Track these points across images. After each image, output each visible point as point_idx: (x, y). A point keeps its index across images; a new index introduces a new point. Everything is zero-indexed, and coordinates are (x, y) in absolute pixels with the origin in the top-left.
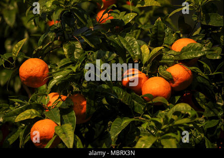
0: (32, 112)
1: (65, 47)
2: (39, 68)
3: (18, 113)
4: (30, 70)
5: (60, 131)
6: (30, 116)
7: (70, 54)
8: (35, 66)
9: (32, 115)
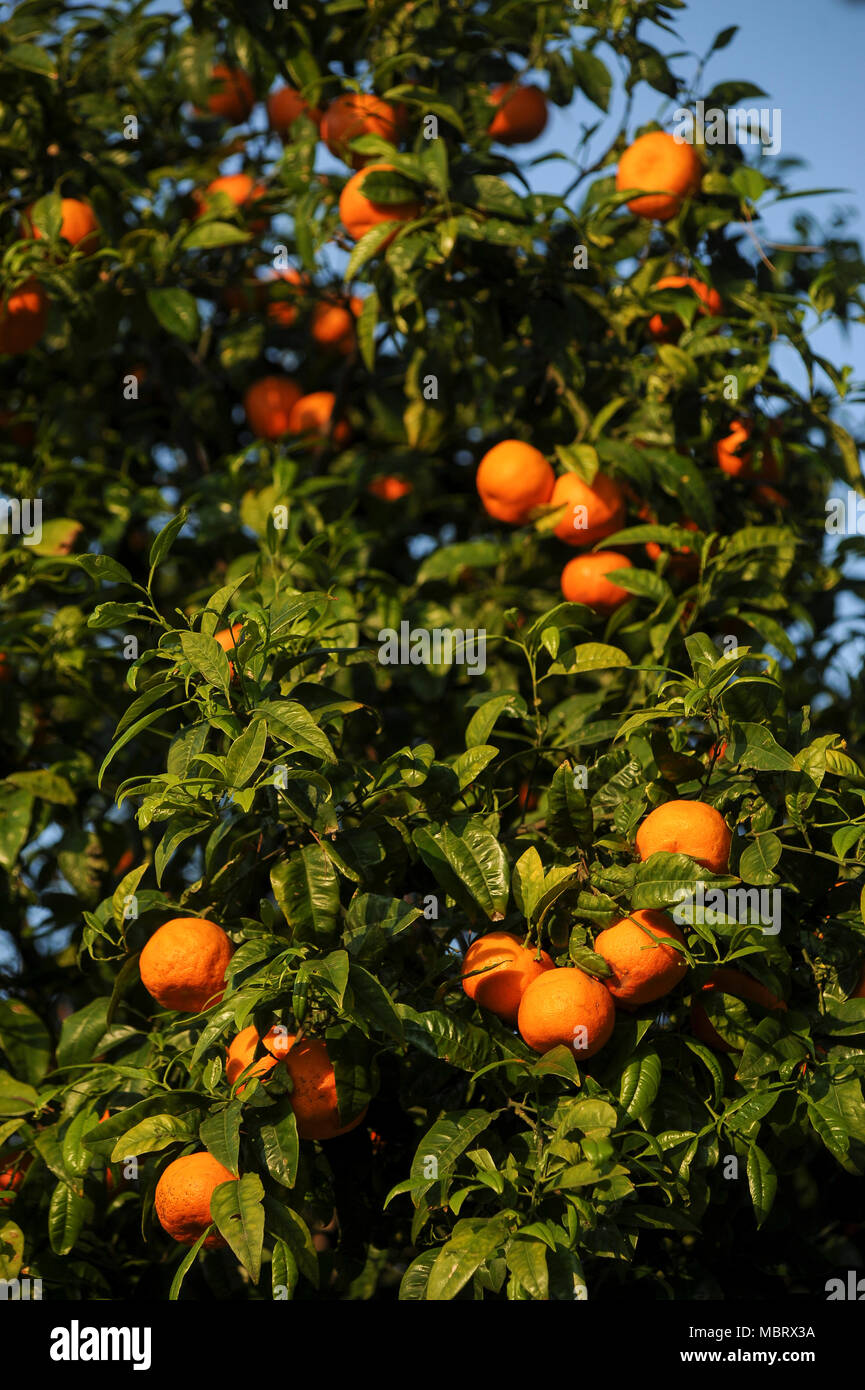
0: (161, 1124)
1: (276, 876)
2: (192, 958)
3: (122, 1129)
4: (166, 968)
5: (224, 1210)
6: (151, 1143)
7: (295, 899)
8: (183, 952)
9: (159, 1139)
